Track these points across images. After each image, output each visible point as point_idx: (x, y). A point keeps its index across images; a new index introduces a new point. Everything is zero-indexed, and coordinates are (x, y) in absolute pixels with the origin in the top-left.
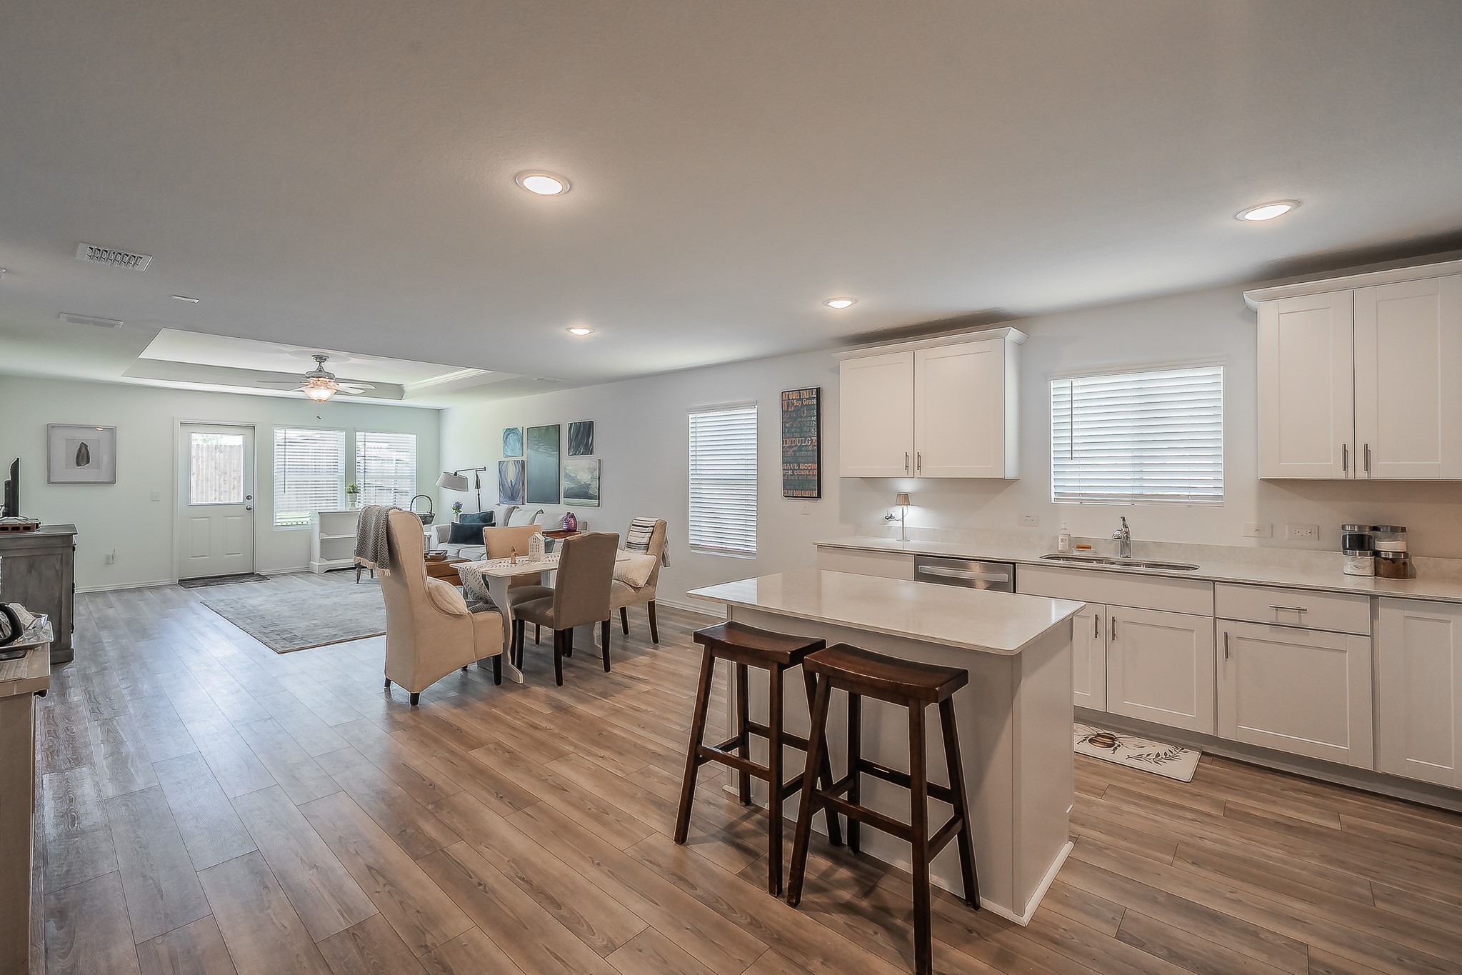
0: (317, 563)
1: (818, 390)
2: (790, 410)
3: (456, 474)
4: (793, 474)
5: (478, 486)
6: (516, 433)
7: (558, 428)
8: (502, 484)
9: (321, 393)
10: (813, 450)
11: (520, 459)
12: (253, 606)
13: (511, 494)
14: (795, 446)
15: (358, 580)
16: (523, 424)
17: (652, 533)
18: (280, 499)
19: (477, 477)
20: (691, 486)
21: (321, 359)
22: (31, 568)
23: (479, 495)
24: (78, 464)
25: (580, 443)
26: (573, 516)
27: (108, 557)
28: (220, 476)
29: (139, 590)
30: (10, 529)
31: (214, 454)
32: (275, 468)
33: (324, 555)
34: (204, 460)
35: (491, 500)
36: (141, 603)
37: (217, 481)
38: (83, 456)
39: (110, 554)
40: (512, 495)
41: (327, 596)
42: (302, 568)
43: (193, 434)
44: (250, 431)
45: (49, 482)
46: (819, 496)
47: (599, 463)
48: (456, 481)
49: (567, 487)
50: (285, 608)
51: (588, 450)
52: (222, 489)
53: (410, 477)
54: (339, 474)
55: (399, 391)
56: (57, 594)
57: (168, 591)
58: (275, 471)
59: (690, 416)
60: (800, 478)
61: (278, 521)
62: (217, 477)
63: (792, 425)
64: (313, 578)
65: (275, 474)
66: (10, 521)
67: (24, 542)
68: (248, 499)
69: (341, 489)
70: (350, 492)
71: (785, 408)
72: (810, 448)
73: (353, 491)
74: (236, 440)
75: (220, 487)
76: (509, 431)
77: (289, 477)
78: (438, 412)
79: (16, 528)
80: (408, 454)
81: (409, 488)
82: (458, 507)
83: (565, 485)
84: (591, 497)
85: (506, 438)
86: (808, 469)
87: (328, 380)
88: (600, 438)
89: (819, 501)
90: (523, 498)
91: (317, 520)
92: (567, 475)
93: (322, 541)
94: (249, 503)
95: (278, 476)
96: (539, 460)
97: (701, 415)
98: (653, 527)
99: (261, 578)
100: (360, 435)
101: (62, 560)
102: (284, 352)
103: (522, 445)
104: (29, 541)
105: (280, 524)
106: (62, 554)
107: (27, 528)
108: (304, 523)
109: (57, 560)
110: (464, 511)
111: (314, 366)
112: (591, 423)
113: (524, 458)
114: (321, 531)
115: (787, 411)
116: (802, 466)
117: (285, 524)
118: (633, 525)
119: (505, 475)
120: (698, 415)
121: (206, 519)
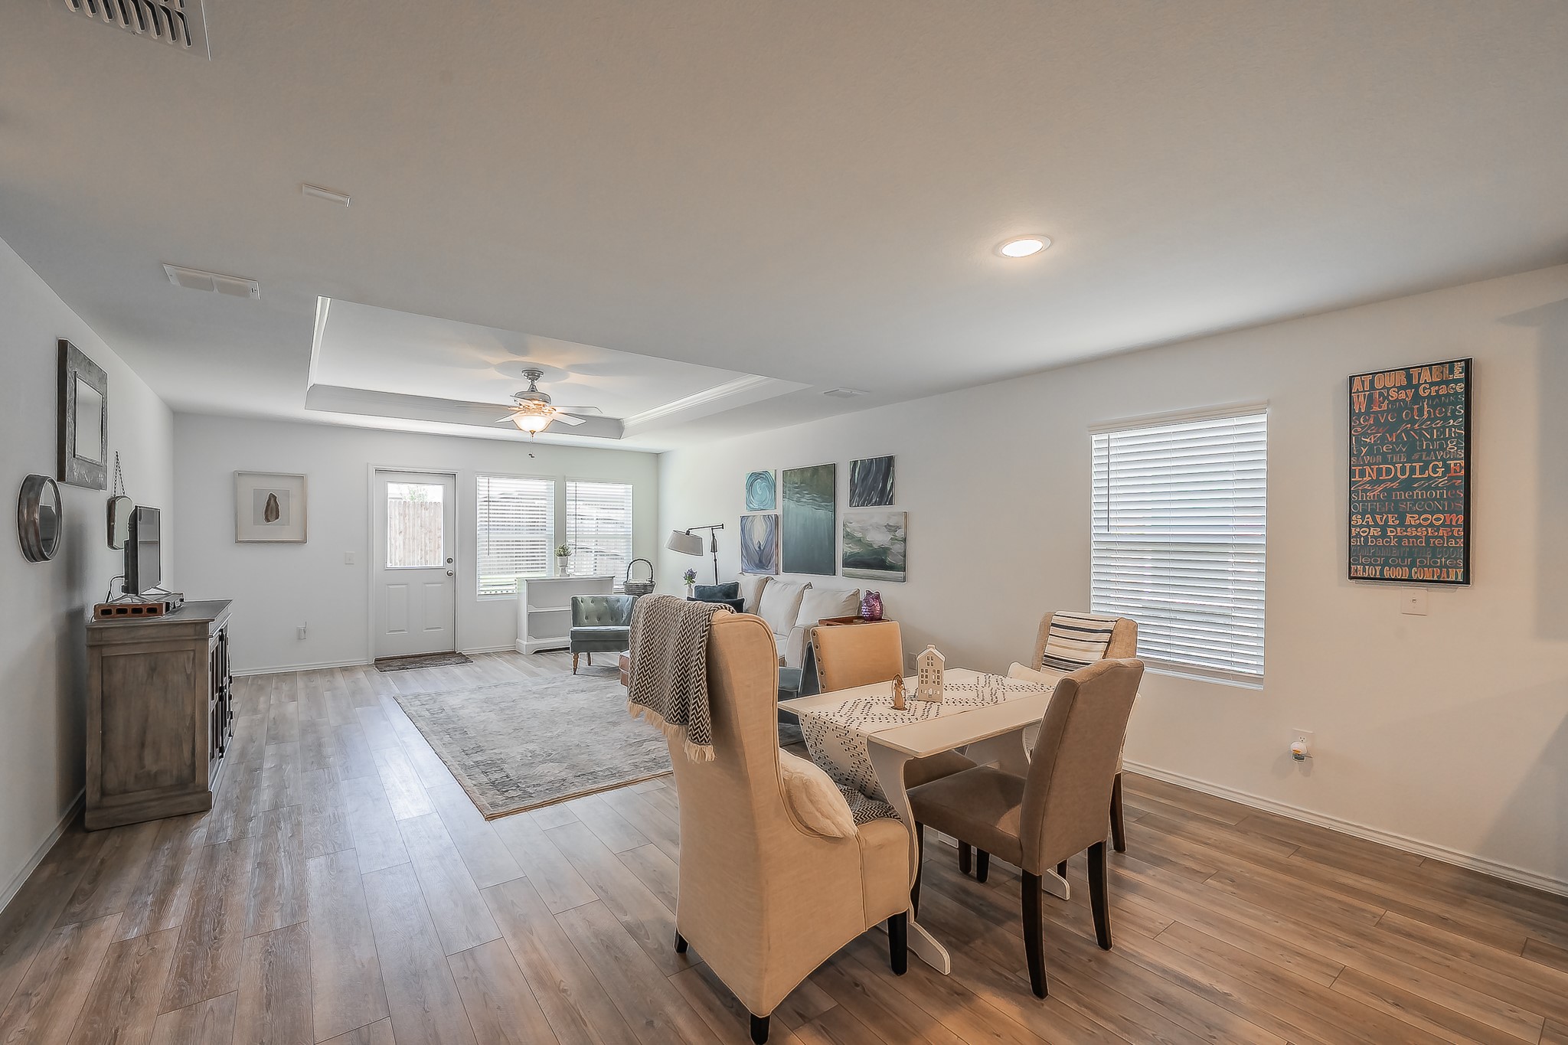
0: (525, 642)
1: (1468, 362)
2: (1376, 409)
3: (688, 533)
4: (1384, 535)
5: (714, 549)
6: (766, 479)
7: (832, 469)
8: (745, 546)
9: (532, 423)
10: (1451, 487)
11: (772, 512)
12: (453, 710)
13: (758, 559)
14: (1392, 480)
15: (575, 670)
16: (776, 466)
17: (1109, 643)
18: (484, 559)
19: (713, 535)
20: (1093, 554)
21: (533, 374)
22: (153, 670)
23: (715, 560)
24: (268, 520)
25: (873, 488)
26: (878, 597)
27: (299, 631)
28: (426, 534)
29: (331, 671)
30: (129, 611)
31: (419, 512)
32: (478, 525)
33: (533, 632)
34: (411, 519)
35: (731, 567)
36: (327, 694)
37: (423, 540)
38: (271, 510)
39: (302, 626)
40: (760, 561)
41: (542, 695)
42: (508, 647)
43: (389, 485)
44: (450, 481)
45: (237, 542)
46: (1467, 580)
47: (906, 517)
48: (688, 542)
49: (848, 550)
50: (492, 715)
51: (885, 497)
52: (428, 548)
53: (625, 537)
54: (547, 533)
55: (616, 427)
56: (189, 710)
57: (361, 675)
58: (478, 529)
59: (1094, 438)
60: (1405, 542)
61: (481, 589)
62: (423, 536)
63: (1383, 440)
64: (522, 662)
65: (478, 533)
66: (130, 600)
67: (142, 632)
68: (449, 562)
69: (550, 551)
70: (561, 555)
71: (1361, 405)
72: (1443, 482)
73: (563, 553)
74: (435, 493)
75: (425, 546)
76: (755, 477)
77: (494, 536)
78: (657, 457)
79: (137, 610)
80: (623, 511)
81: (625, 551)
82: (691, 576)
83: (842, 548)
84: (891, 568)
85: (750, 486)
86: (1431, 525)
87: (542, 403)
88: (903, 482)
89: (1461, 590)
90: (777, 565)
91: (524, 590)
92: (848, 536)
93: (530, 615)
94: (450, 567)
95: (481, 535)
96: (802, 513)
97: (1119, 435)
98: (1111, 632)
99: (464, 659)
100: (571, 486)
101: (194, 659)
102: (487, 365)
103: (775, 495)
104: (149, 631)
105: (483, 593)
106: (194, 650)
107: (153, 610)
108: (510, 592)
109: (188, 658)
110: (699, 581)
111: (525, 385)
112: (890, 460)
113: (779, 512)
114: (529, 603)
115: (1368, 412)
116: (1409, 519)
117: (488, 593)
118: (1053, 625)
119: (750, 535)
120: (1113, 436)
121: (404, 586)
